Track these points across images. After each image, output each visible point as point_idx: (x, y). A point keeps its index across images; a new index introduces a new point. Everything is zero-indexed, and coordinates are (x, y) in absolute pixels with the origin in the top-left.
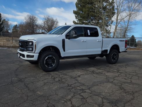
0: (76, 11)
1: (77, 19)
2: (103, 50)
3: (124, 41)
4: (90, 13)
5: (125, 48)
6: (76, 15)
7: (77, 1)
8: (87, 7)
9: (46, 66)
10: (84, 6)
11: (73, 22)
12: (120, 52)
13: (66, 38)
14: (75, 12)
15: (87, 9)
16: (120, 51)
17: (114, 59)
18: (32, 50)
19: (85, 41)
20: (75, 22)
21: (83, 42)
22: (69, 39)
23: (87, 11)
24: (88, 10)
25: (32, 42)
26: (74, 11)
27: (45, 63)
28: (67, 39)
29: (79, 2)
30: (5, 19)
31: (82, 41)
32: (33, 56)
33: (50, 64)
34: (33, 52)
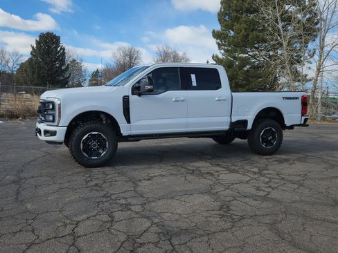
0: (218, 32)
1: (222, 51)
2: (233, 120)
3: (297, 98)
4: (250, 33)
5: (302, 115)
6: (218, 41)
7: (221, 8)
8: (243, 21)
9: (84, 154)
10: (237, 19)
11: (213, 57)
12: (285, 127)
13: (133, 94)
14: (216, 35)
15: (244, 25)
16: (288, 123)
17: (268, 143)
18: (53, 121)
19: (182, 99)
20: (217, 57)
21: (176, 101)
22: (140, 95)
23: (243, 31)
24: (246, 26)
25: (53, 103)
26: (214, 32)
27: (82, 148)
28: (135, 97)
29: (224, 9)
30: (75, 58)
31: (174, 100)
32: (54, 133)
33: (94, 149)
34: (56, 124)
